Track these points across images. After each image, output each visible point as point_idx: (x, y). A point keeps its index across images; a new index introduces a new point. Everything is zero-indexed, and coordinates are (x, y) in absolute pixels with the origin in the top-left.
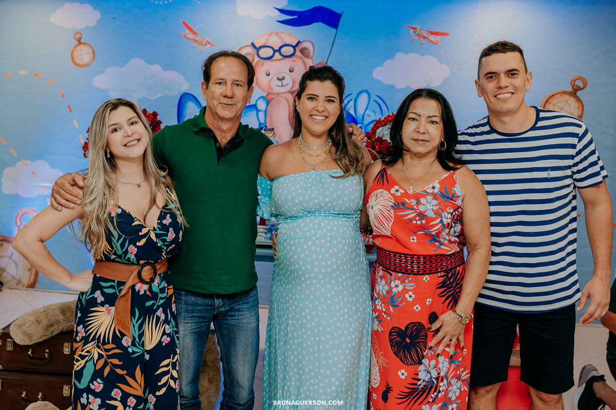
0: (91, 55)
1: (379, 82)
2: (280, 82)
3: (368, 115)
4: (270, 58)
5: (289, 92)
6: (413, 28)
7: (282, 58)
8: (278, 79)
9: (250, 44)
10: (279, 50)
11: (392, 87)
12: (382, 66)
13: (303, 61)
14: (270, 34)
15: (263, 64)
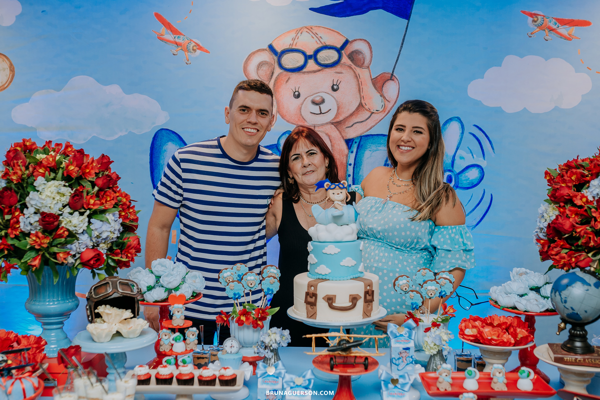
0: (8, 72)
1: (477, 103)
2: (318, 107)
3: (462, 158)
4: (299, 69)
5: (332, 124)
6: (531, 15)
7: (320, 68)
8: (314, 103)
9: (266, 47)
10: (314, 56)
11: (499, 111)
12: (483, 78)
13: (355, 72)
14: (299, 31)
15: (289, 79)
